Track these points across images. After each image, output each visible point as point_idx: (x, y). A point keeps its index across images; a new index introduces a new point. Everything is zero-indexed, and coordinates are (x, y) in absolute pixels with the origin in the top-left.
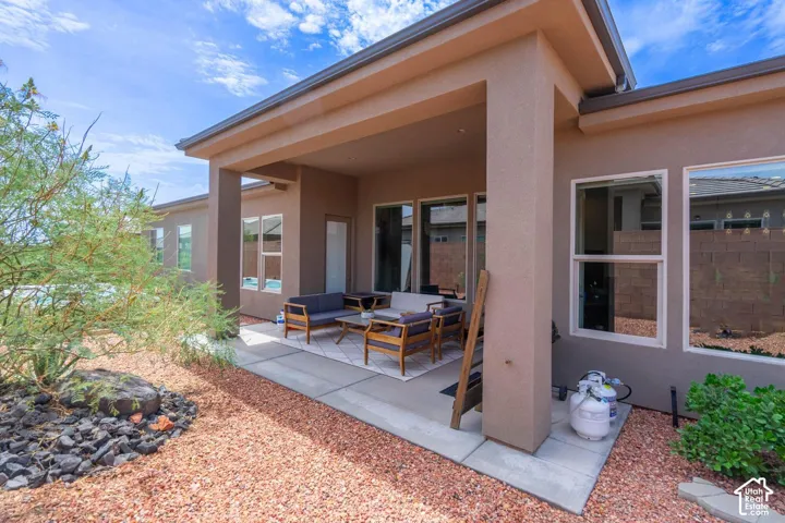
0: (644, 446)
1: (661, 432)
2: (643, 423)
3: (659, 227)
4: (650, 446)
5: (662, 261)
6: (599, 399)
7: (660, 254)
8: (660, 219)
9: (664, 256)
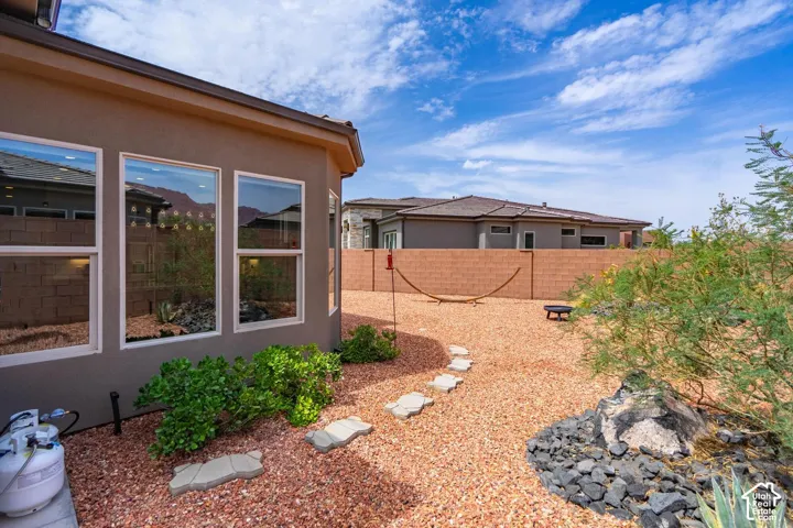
0: (105, 472)
1: (108, 447)
2: (85, 450)
3: (93, 217)
4: (111, 468)
5: (97, 254)
6: (50, 447)
7: (94, 245)
8: (94, 209)
9: (98, 248)
